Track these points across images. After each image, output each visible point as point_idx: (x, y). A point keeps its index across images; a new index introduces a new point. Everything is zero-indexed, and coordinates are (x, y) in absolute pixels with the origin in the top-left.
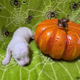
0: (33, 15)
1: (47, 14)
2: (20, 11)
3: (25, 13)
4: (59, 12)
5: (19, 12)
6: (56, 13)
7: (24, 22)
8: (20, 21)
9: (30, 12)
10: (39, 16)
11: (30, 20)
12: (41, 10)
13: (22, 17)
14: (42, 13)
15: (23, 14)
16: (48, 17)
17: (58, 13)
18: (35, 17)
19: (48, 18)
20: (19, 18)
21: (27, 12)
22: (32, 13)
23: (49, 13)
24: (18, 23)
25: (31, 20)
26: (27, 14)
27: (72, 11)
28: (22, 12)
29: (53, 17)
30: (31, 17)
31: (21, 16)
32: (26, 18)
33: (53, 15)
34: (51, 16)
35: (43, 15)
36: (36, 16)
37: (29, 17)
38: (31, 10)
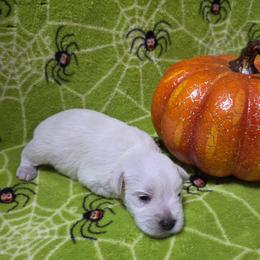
0: (74, 43)
1: (130, 40)
2: (14, 32)
3: (36, 38)
4: (170, 30)
5: (10, 38)
6: (161, 34)
7: (38, 76)
8: (18, 77)
9: (61, 35)
10: (99, 47)
11: (63, 66)
12: (104, 24)
13: (25, 55)
14: (111, 35)
15: (29, 44)
16: (134, 51)
17: (166, 31)
18: (84, 55)
19: (137, 54)
20: (13, 61)
21: (45, 34)
22: (69, 35)
23: (137, 34)
24: (13, 87)
25: (69, 69)
26: (48, 41)
27: (211, 25)
28: (25, 36)
29: (154, 47)
30: (66, 52)
31: (20, 53)
32: (45, 58)
33: (153, 40)
34: (146, 44)
35: (114, 44)
36: (89, 50)
37: (58, 55)
38: (64, 23)
